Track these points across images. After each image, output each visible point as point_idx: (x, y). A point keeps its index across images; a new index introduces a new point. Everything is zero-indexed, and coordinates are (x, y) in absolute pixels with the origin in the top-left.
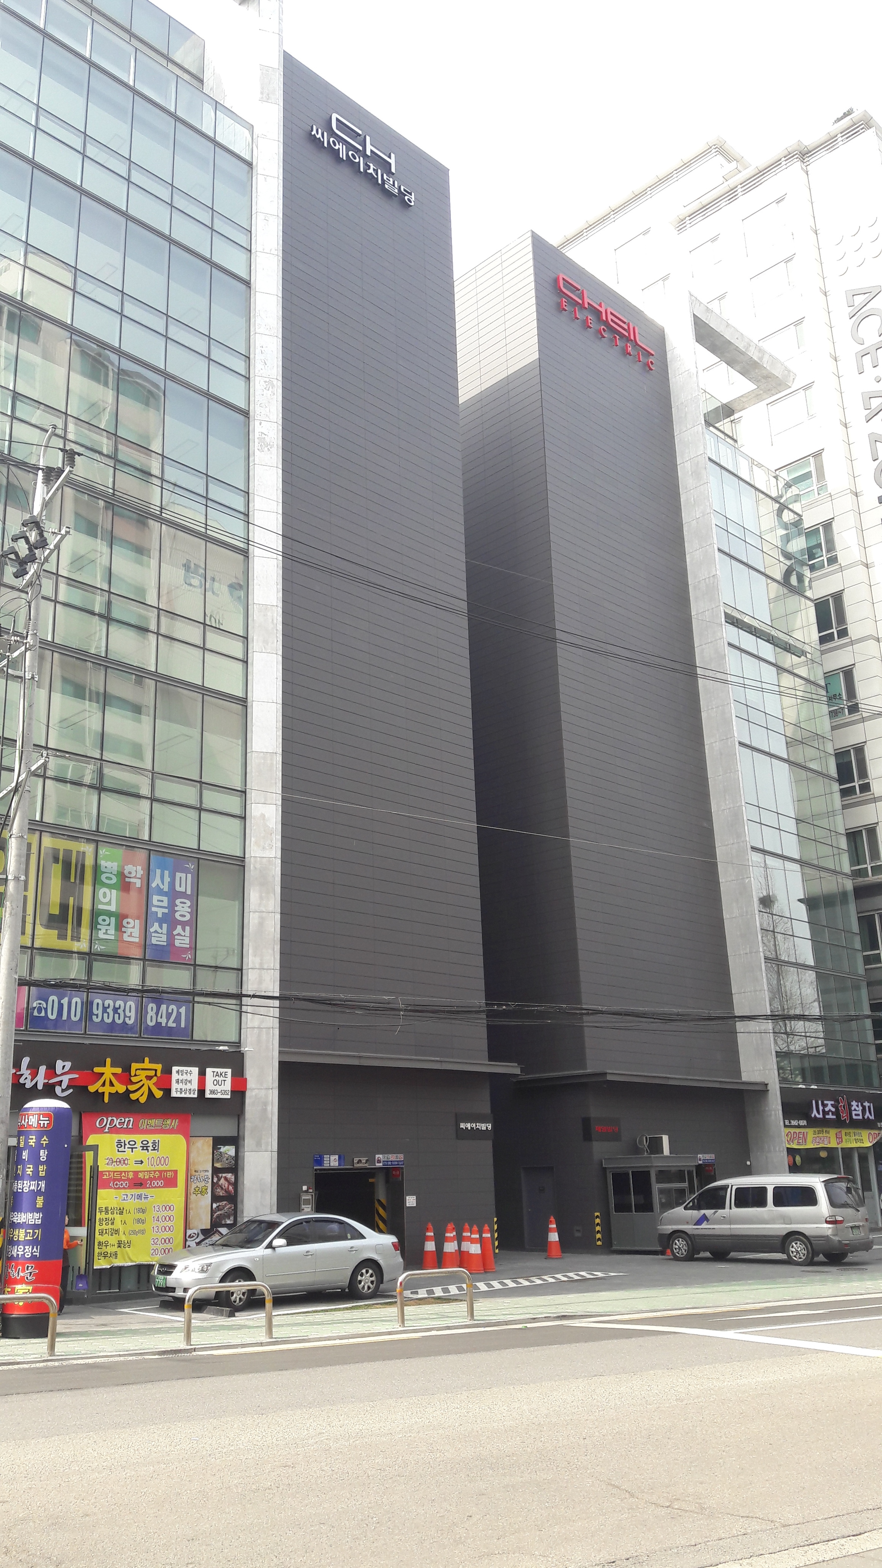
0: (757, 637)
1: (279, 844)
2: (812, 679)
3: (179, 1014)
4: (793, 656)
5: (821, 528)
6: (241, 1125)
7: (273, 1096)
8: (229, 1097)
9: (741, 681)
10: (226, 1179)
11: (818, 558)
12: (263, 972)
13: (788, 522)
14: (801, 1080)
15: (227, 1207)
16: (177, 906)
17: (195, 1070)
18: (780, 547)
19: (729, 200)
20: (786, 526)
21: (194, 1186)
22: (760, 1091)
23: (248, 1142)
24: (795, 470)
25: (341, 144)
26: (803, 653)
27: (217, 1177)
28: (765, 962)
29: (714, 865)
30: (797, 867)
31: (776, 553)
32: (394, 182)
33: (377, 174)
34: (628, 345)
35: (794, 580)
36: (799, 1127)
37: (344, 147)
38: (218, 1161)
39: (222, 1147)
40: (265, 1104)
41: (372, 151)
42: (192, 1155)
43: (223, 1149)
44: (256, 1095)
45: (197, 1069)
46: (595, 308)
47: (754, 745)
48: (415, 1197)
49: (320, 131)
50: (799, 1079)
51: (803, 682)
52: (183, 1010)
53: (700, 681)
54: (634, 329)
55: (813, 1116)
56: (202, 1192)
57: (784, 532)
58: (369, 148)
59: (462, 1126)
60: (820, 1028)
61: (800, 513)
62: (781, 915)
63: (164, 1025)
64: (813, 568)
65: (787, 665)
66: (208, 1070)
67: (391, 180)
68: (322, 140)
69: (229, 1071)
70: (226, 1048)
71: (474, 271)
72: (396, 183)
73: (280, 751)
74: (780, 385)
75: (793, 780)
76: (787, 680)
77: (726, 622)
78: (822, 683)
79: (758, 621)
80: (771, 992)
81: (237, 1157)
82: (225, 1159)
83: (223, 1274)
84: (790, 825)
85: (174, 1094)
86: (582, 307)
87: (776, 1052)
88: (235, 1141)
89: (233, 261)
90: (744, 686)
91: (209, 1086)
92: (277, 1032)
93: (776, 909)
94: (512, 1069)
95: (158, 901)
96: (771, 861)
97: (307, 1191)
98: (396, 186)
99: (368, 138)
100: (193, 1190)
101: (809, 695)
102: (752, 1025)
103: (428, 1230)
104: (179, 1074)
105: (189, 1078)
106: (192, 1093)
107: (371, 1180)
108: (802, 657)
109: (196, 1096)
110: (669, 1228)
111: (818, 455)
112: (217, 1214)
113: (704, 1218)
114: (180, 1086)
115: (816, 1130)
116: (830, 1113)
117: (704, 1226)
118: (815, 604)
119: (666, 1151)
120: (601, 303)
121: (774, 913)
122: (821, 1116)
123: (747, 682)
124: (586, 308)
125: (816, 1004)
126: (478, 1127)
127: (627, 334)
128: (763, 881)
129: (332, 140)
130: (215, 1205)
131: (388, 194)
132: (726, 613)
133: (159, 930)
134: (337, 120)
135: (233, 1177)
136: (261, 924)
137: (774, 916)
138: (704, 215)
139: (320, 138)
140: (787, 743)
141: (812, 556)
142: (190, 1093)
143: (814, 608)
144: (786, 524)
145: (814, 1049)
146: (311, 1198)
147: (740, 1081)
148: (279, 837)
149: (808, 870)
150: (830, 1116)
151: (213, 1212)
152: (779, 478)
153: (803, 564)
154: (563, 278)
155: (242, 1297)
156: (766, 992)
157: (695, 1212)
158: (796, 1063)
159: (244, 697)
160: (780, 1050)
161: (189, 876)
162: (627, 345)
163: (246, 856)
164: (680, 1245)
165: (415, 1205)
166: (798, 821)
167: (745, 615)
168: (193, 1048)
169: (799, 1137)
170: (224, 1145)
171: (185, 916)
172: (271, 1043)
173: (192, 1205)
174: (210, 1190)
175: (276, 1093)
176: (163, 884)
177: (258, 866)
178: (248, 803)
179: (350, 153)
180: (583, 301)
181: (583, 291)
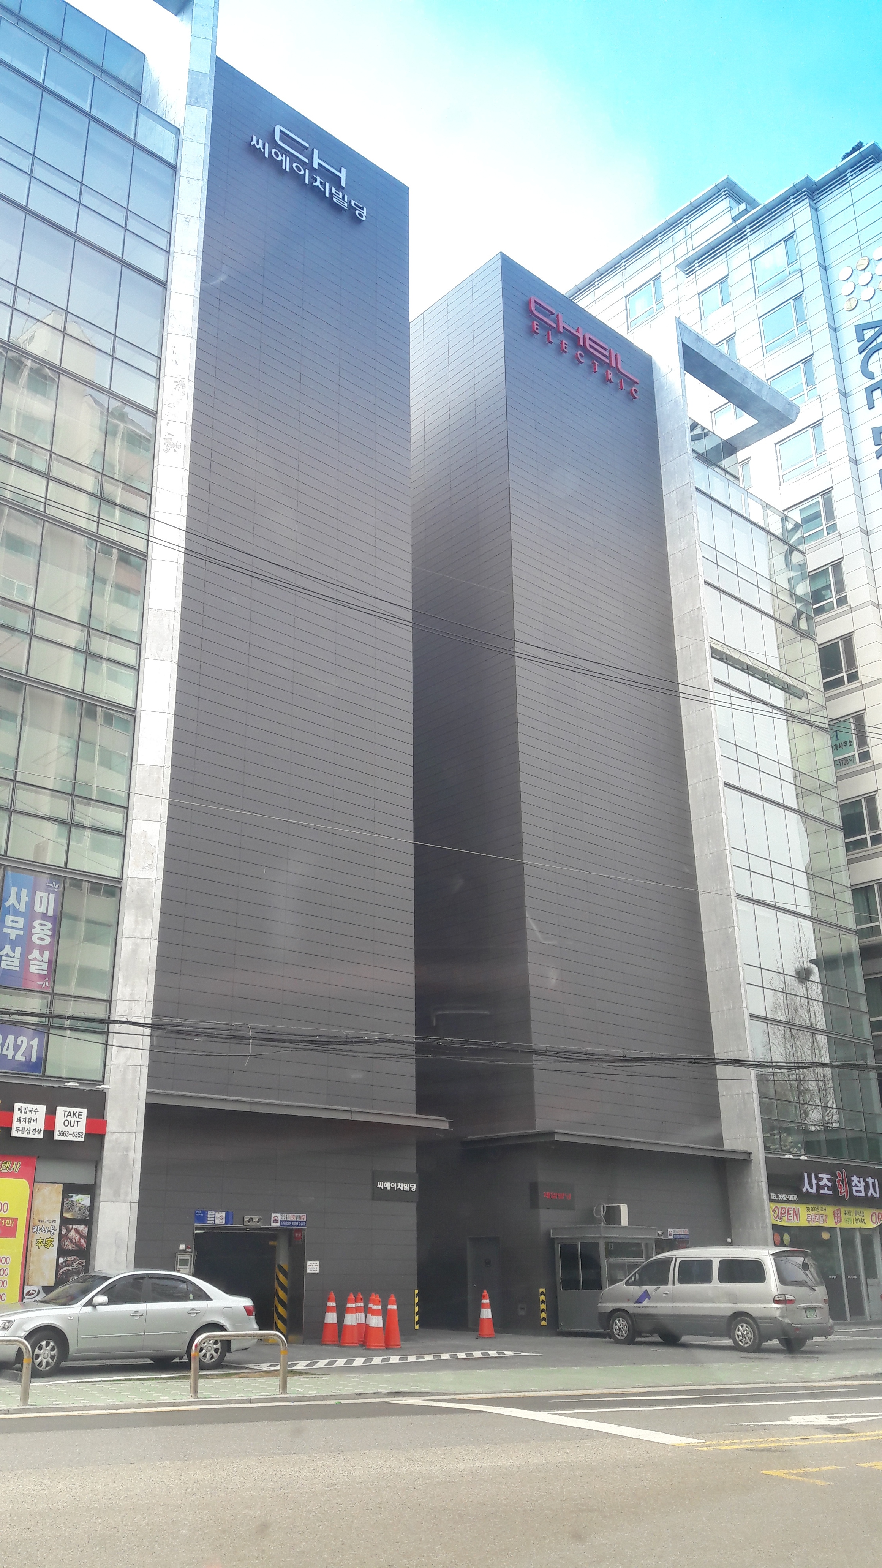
1: (162, 864)
3: (30, 1047)
4: (792, 697)
5: (830, 568)
6: (99, 1173)
7: (137, 1142)
8: (82, 1139)
10: (77, 1231)
12: (133, 1003)
15: (77, 1262)
16: (35, 928)
17: (42, 1109)
19: (738, 240)
21: (36, 1237)
22: (743, 1161)
23: (105, 1191)
25: (284, 156)
27: (67, 1228)
29: (698, 913)
32: (343, 197)
33: (324, 188)
34: (609, 372)
36: (787, 1201)
37: (288, 158)
38: (68, 1210)
39: (74, 1195)
40: (127, 1150)
41: (319, 164)
42: (36, 1203)
43: (76, 1198)
44: (117, 1139)
45: (45, 1107)
46: (574, 334)
47: (743, 787)
48: (318, 1262)
49: (260, 141)
52: (35, 1043)
54: (616, 355)
55: (805, 1190)
56: (46, 1244)
58: (316, 161)
59: (380, 1185)
63: (10, 1057)
66: (58, 1108)
67: (340, 193)
68: (263, 150)
69: (84, 1111)
70: (77, 1084)
72: (346, 197)
73: (169, 764)
74: (784, 420)
77: (712, 657)
81: (92, 1209)
82: (77, 1209)
85: (14, 1134)
86: (557, 330)
88: (91, 1190)
91: (59, 1126)
92: (145, 1070)
94: (440, 1123)
95: (13, 921)
96: (762, 912)
97: (184, 1251)
98: (346, 200)
99: (316, 152)
100: (34, 1242)
103: (329, 1300)
104: (21, 1112)
105: (33, 1116)
106: (37, 1133)
107: (271, 1243)
109: (41, 1137)
110: (609, 1306)
111: (826, 493)
112: (63, 1269)
113: (646, 1295)
114: (22, 1124)
115: (809, 1206)
116: (826, 1188)
117: (645, 1303)
119: (625, 1220)
120: (578, 329)
122: (814, 1191)
124: (561, 333)
126: (399, 1187)
127: (607, 361)
129: (273, 151)
130: (61, 1260)
131: (337, 208)
132: (712, 648)
133: (12, 954)
134: (281, 131)
135: (86, 1229)
136: (135, 952)
139: (260, 148)
142: (34, 1134)
143: (819, 652)
146: (189, 1258)
147: (722, 1149)
148: (162, 857)
150: (826, 1191)
151: (58, 1267)
154: (536, 302)
156: (750, 1052)
157: (637, 1287)
159: (133, 707)
161: (52, 896)
162: (607, 373)
163: (124, 878)
164: (620, 1324)
165: (318, 1272)
166: (809, 875)
167: (734, 651)
168: (44, 1084)
169: (788, 1214)
170: (77, 1194)
171: (44, 940)
172: (137, 1083)
173: (32, 1258)
174: (56, 1243)
175: (140, 1137)
176: (19, 903)
177: (136, 888)
178: (130, 819)
179: (294, 165)
180: (559, 327)
181: (558, 315)
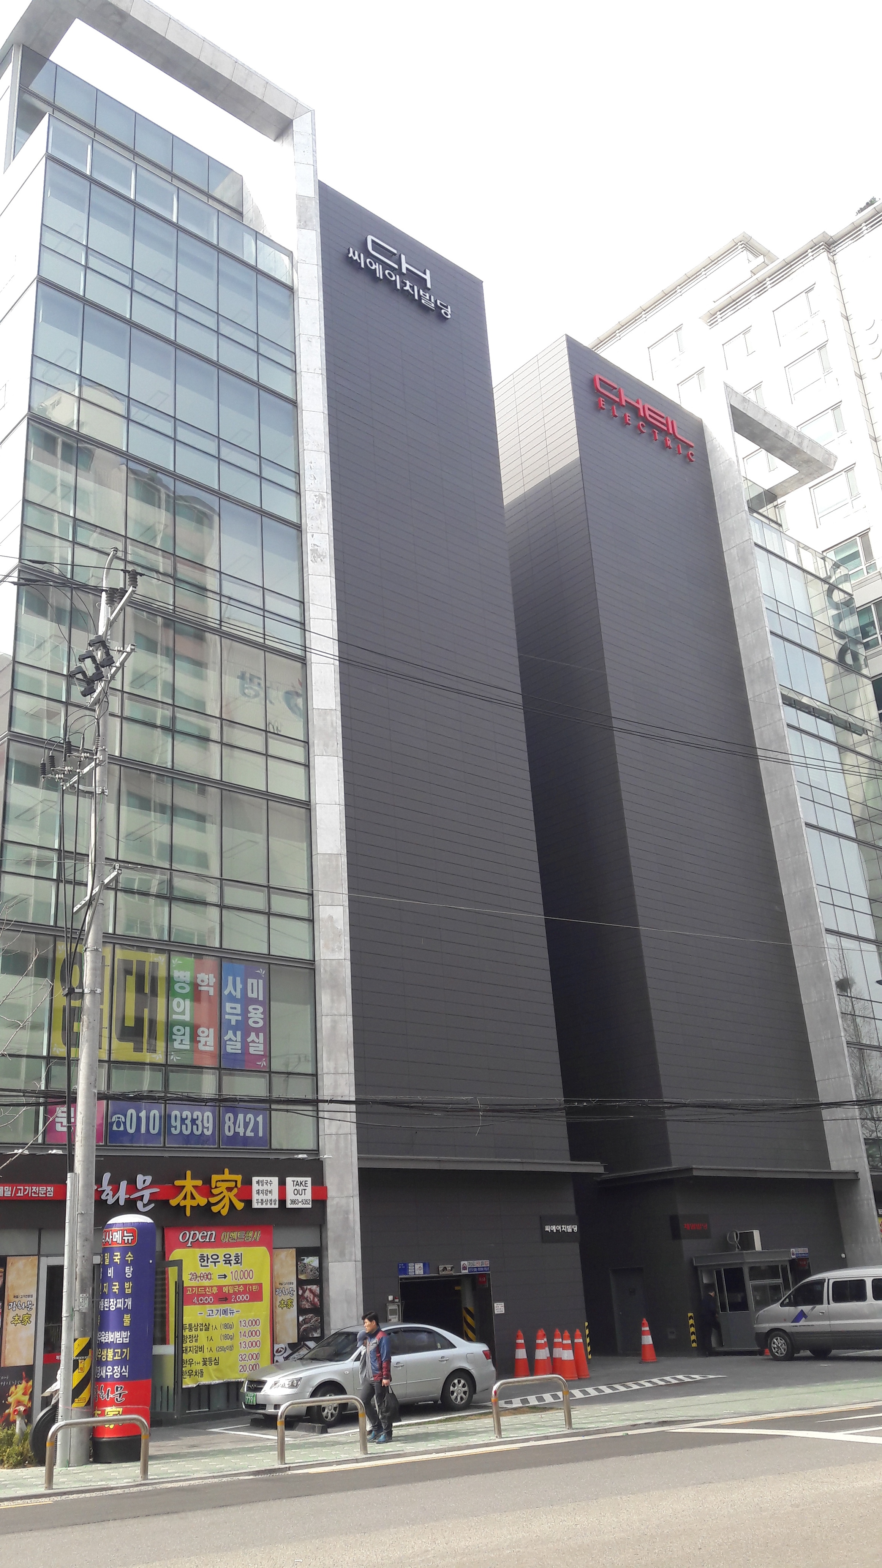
0: (815, 716)
1: (348, 946)
2: (875, 757)
3: (256, 1123)
4: (854, 735)
5: (872, 607)
6: (323, 1235)
7: (355, 1204)
8: (310, 1206)
9: (802, 760)
10: (311, 1291)
11: (871, 636)
12: (339, 1076)
13: (839, 602)
15: (314, 1319)
16: (250, 1012)
17: (275, 1180)
18: (832, 627)
19: (758, 293)
20: (837, 606)
21: (279, 1299)
22: (851, 1181)
23: (332, 1252)
24: (842, 551)
25: (377, 264)
26: (862, 731)
27: (302, 1289)
28: (848, 1047)
29: (790, 949)
30: (873, 947)
31: (829, 633)
32: (430, 297)
33: (413, 291)
34: (668, 438)
35: (849, 659)
37: (381, 266)
38: (302, 1272)
39: (305, 1258)
40: (347, 1212)
41: (407, 269)
42: (276, 1267)
43: (307, 1260)
44: (337, 1203)
45: (277, 1178)
46: (633, 405)
47: (821, 825)
48: (503, 1303)
49: (356, 253)
51: (867, 760)
52: (260, 1119)
53: (762, 763)
54: (672, 422)
56: (288, 1305)
57: (835, 612)
58: (404, 266)
59: (548, 1228)
61: (851, 592)
62: (860, 998)
63: (242, 1134)
64: (867, 646)
65: (849, 744)
66: (288, 1179)
67: (427, 295)
68: (359, 261)
69: (309, 1179)
70: (305, 1156)
71: (511, 378)
72: (432, 297)
73: (345, 852)
74: (821, 468)
75: (863, 860)
76: (850, 759)
77: (784, 703)
79: (815, 701)
80: (855, 1078)
81: (321, 1268)
82: (309, 1271)
83: (314, 1389)
84: (864, 905)
85: (255, 1205)
86: (620, 404)
87: (865, 1139)
88: (319, 1251)
89: (280, 382)
90: (807, 766)
91: (290, 1196)
92: (355, 1138)
93: (854, 992)
94: (596, 1168)
95: (231, 1008)
96: (846, 943)
97: (393, 1302)
98: (433, 300)
99: (403, 257)
100: (278, 1304)
101: (873, 772)
102: (839, 1112)
103: (517, 1337)
104: (259, 1185)
105: (269, 1188)
106: (273, 1203)
107: (457, 1288)
108: (864, 735)
109: (277, 1206)
110: (766, 1327)
111: (864, 535)
112: (303, 1327)
113: (802, 1315)
114: (261, 1197)
118: (872, 681)
119: (758, 1245)
120: (638, 400)
121: (853, 996)
123: (809, 761)
124: (623, 406)
126: (563, 1229)
127: (665, 428)
128: (839, 963)
129: (368, 260)
130: (301, 1319)
131: (425, 309)
132: (782, 695)
133: (234, 1039)
134: (373, 241)
135: (318, 1289)
137: (853, 1000)
138: (735, 309)
139: (356, 260)
140: (854, 823)
141: (865, 635)
142: (271, 1204)
143: (871, 685)
144: (837, 604)
146: (397, 1308)
147: (829, 1171)
148: (348, 938)
151: (299, 1325)
152: (826, 559)
153: (857, 642)
154: (600, 379)
155: (334, 1412)
156: (851, 1078)
157: (792, 1309)
159: (308, 800)
160: (869, 1137)
161: (261, 981)
162: (666, 439)
163: (316, 960)
164: (778, 1344)
165: (504, 1312)
166: (872, 900)
167: (802, 696)
168: (272, 1157)
170: (308, 1256)
171: (258, 1023)
172: (349, 1150)
173: (278, 1319)
174: (295, 1303)
175: (357, 1200)
176: (235, 991)
177: (328, 969)
178: (315, 905)
179: (387, 272)
180: (621, 400)
181: (620, 390)
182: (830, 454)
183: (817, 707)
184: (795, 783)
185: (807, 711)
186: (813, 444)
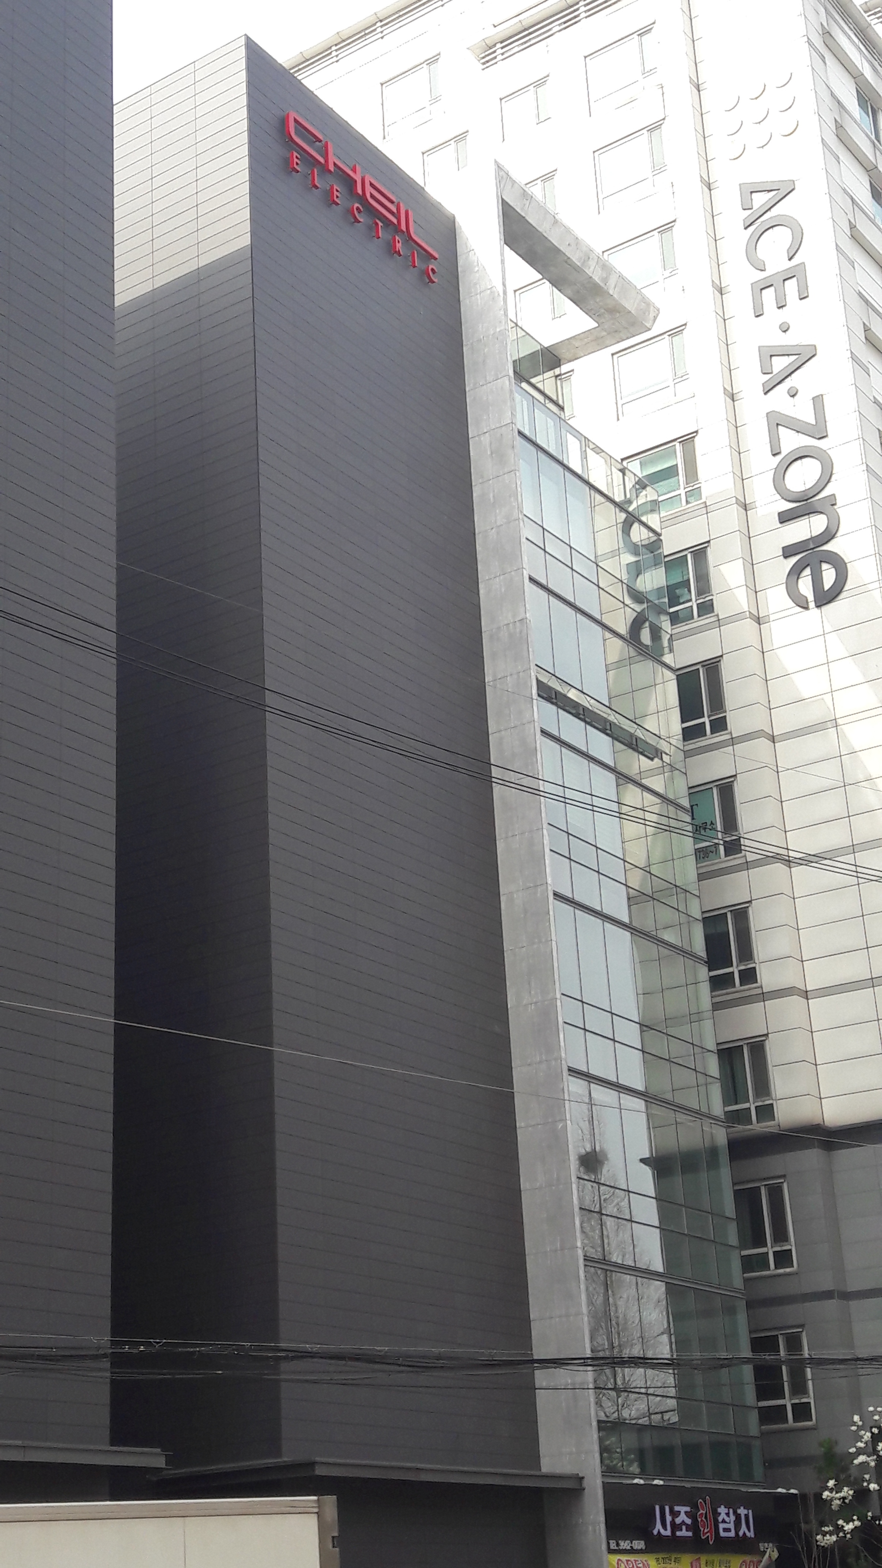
0: (586, 722)
2: (671, 796)
4: (641, 757)
9: (559, 791)
11: (683, 603)
13: (639, 543)
14: (637, 1471)
18: (625, 581)
19: (565, 22)
20: (635, 549)
22: (570, 1490)
24: (652, 462)
26: (654, 753)
28: (585, 1265)
29: (510, 1097)
30: (639, 1104)
31: (618, 591)
34: (397, 237)
35: (645, 636)
36: (632, 1551)
47: (577, 898)
50: (635, 1468)
51: (658, 801)
53: (496, 789)
54: (408, 215)
55: (655, 1532)
57: (632, 559)
60: (671, 1380)
61: (659, 530)
62: (612, 1185)
64: (675, 619)
65: (633, 772)
71: (147, 92)
74: (633, 324)
75: (637, 960)
76: (633, 796)
77: (539, 695)
78: (685, 803)
79: (589, 699)
80: (593, 1317)
84: (631, 1034)
86: (325, 169)
87: (599, 1422)
90: (565, 800)
93: (606, 1174)
96: (600, 1094)
101: (664, 821)
102: (562, 1376)
108: (656, 760)
111: (688, 440)
115: (660, 1556)
116: (684, 1527)
118: (677, 676)
120: (355, 166)
121: (602, 1182)
122: (668, 1533)
123: (569, 794)
124: (330, 171)
125: (665, 1338)
127: (394, 220)
128: (585, 1125)
132: (538, 682)
137: (602, 1188)
138: (525, 42)
140: (629, 899)
141: (674, 600)
143: (675, 682)
144: (635, 545)
145: (659, 1416)
147: (538, 1473)
149: (656, 1110)
150: (683, 1533)
152: (627, 471)
153: (660, 611)
154: (295, 120)
156: (586, 1319)
158: (630, 1440)
160: (605, 1419)
162: (394, 239)
166: (644, 1027)
167: (569, 687)
180: (327, 161)
181: (327, 143)
182: (648, 303)
183: (590, 708)
184: (545, 825)
185: (574, 712)
186: (625, 284)
